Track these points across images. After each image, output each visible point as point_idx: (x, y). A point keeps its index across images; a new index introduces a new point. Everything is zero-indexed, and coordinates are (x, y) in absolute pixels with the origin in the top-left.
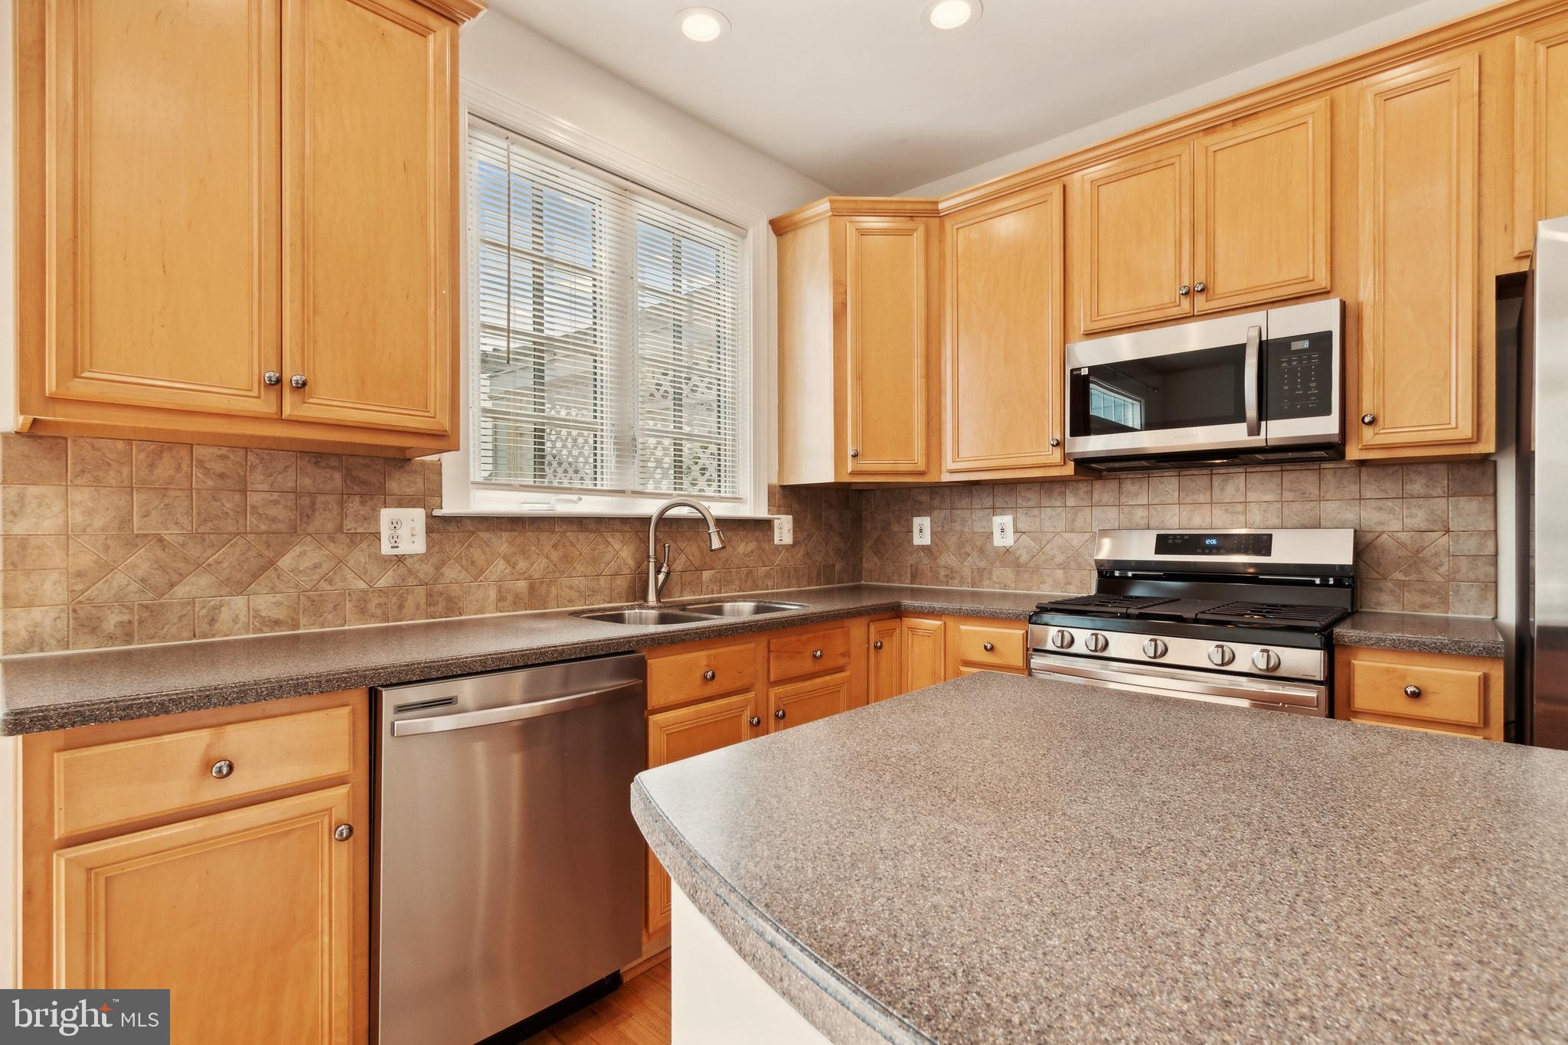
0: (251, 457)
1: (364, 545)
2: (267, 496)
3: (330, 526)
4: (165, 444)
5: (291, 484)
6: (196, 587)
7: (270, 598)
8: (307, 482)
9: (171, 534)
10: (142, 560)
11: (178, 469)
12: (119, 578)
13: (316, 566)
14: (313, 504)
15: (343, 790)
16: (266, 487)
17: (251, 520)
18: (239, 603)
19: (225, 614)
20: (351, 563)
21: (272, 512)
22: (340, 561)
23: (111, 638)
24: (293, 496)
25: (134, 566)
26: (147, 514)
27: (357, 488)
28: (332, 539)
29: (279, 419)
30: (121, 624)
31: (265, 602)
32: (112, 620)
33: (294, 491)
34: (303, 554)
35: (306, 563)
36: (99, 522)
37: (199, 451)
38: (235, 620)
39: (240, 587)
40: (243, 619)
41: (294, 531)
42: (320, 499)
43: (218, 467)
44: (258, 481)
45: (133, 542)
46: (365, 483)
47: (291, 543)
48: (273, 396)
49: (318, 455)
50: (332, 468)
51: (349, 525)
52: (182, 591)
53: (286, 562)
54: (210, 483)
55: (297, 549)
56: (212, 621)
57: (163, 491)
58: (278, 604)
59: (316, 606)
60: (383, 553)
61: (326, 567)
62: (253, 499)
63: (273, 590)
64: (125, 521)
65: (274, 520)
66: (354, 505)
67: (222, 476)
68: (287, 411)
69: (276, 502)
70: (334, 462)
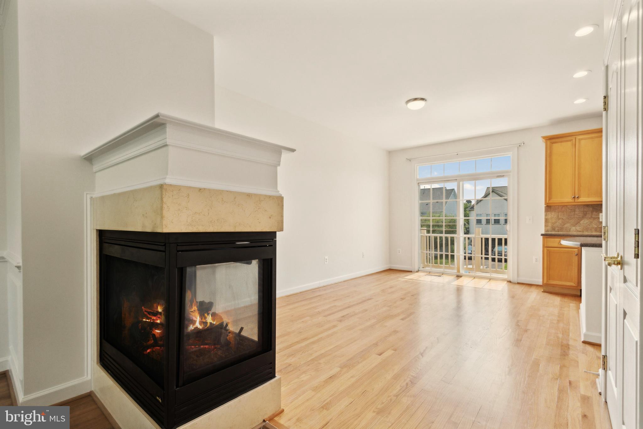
0: (576, 207)
1: (596, 220)
2: (578, 212)
3: (589, 216)
4: (564, 206)
5: (582, 210)
6: (567, 225)
7: (579, 228)
8: (585, 210)
9: (564, 218)
10: (560, 221)
11: (565, 209)
12: (557, 224)
13: (587, 223)
14: (586, 213)
15: (577, 249)
16: (578, 211)
17: (576, 216)
18: (574, 228)
19: (572, 229)
20: (593, 223)
21: (579, 215)
22: (591, 222)
23: (556, 231)
24: (583, 212)
25: (559, 222)
26: (561, 215)
27: (595, 210)
28: (590, 219)
29: (575, 202)
30: (557, 230)
31: (578, 228)
32: (556, 229)
33: (583, 211)
34: (585, 221)
35: (585, 222)
36: (555, 216)
37: (568, 206)
38: (573, 230)
39: (574, 226)
40: (574, 230)
41: (583, 217)
42: (588, 212)
43: (571, 208)
44: (577, 210)
45: (559, 219)
46: (597, 209)
47: (582, 219)
48: (574, 199)
49: (588, 206)
50: (590, 207)
51: (593, 216)
52: (566, 226)
53: (582, 222)
54: (569, 211)
55: (584, 220)
56: (570, 230)
57: (563, 212)
58: (580, 228)
59: (587, 230)
60: (600, 221)
61: (588, 223)
62: (576, 213)
63: (579, 226)
64: (558, 216)
65: (579, 216)
66: (594, 213)
67: (571, 210)
68: (576, 201)
69: (580, 213)
70: (590, 206)
